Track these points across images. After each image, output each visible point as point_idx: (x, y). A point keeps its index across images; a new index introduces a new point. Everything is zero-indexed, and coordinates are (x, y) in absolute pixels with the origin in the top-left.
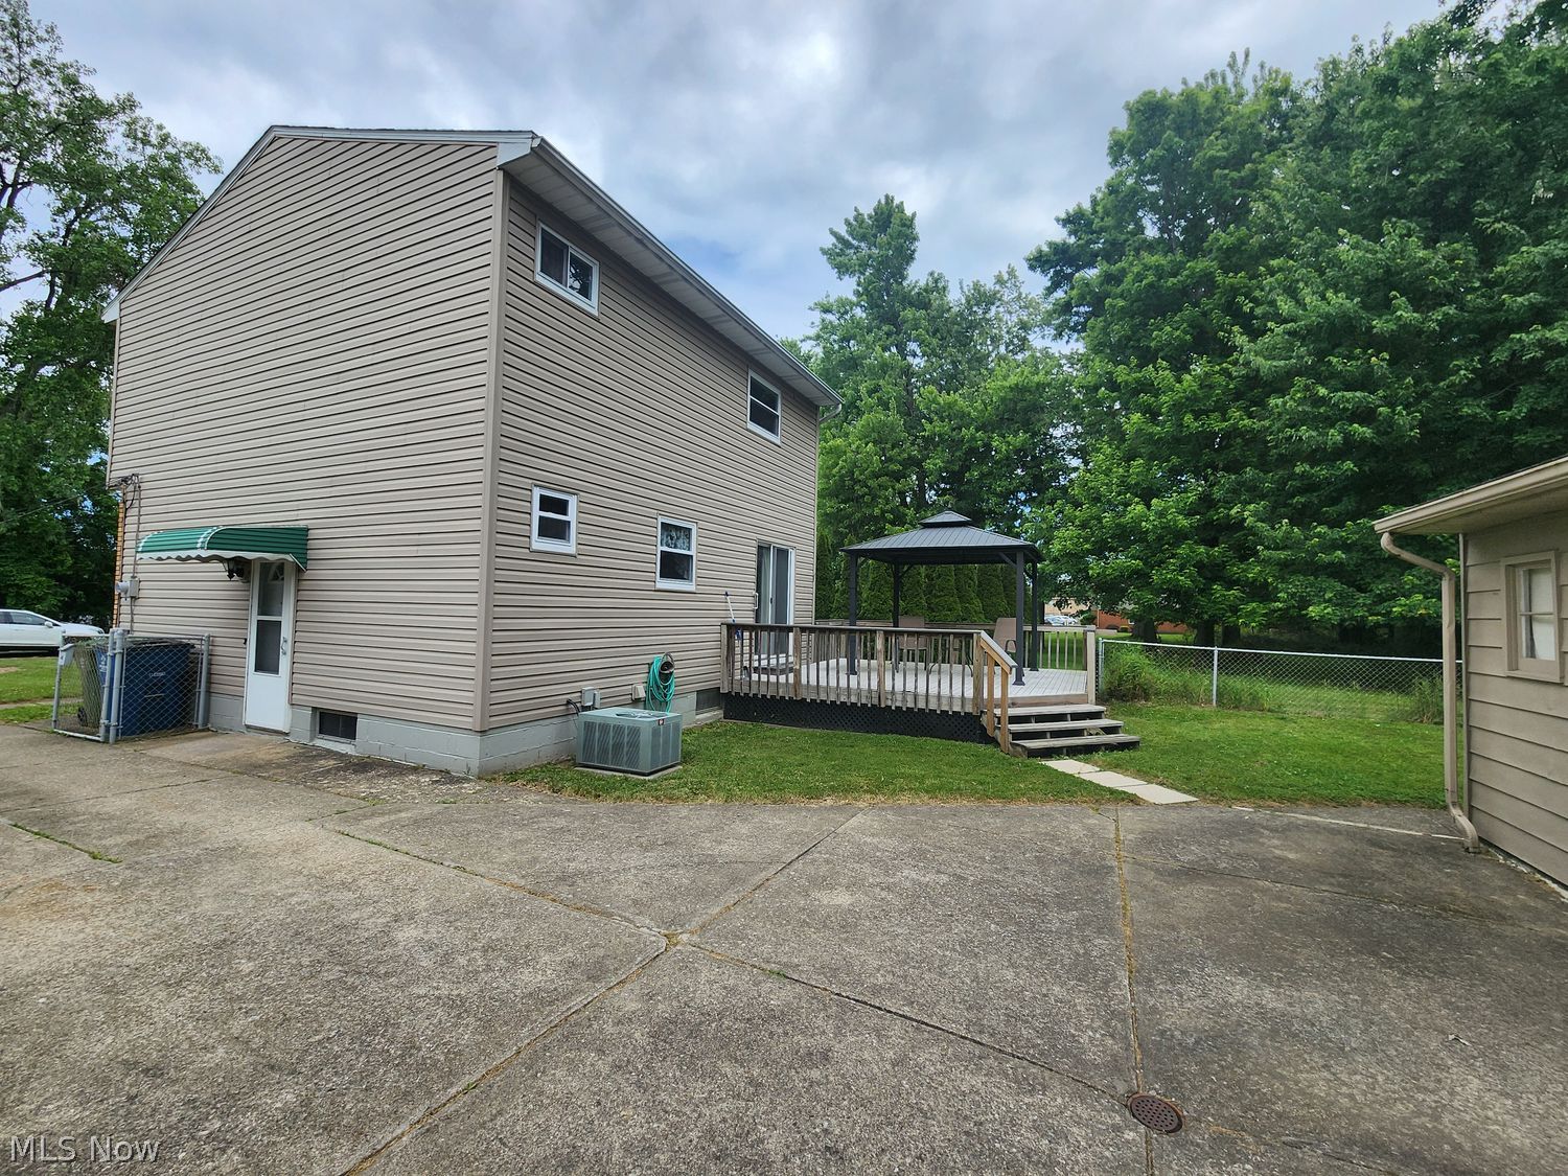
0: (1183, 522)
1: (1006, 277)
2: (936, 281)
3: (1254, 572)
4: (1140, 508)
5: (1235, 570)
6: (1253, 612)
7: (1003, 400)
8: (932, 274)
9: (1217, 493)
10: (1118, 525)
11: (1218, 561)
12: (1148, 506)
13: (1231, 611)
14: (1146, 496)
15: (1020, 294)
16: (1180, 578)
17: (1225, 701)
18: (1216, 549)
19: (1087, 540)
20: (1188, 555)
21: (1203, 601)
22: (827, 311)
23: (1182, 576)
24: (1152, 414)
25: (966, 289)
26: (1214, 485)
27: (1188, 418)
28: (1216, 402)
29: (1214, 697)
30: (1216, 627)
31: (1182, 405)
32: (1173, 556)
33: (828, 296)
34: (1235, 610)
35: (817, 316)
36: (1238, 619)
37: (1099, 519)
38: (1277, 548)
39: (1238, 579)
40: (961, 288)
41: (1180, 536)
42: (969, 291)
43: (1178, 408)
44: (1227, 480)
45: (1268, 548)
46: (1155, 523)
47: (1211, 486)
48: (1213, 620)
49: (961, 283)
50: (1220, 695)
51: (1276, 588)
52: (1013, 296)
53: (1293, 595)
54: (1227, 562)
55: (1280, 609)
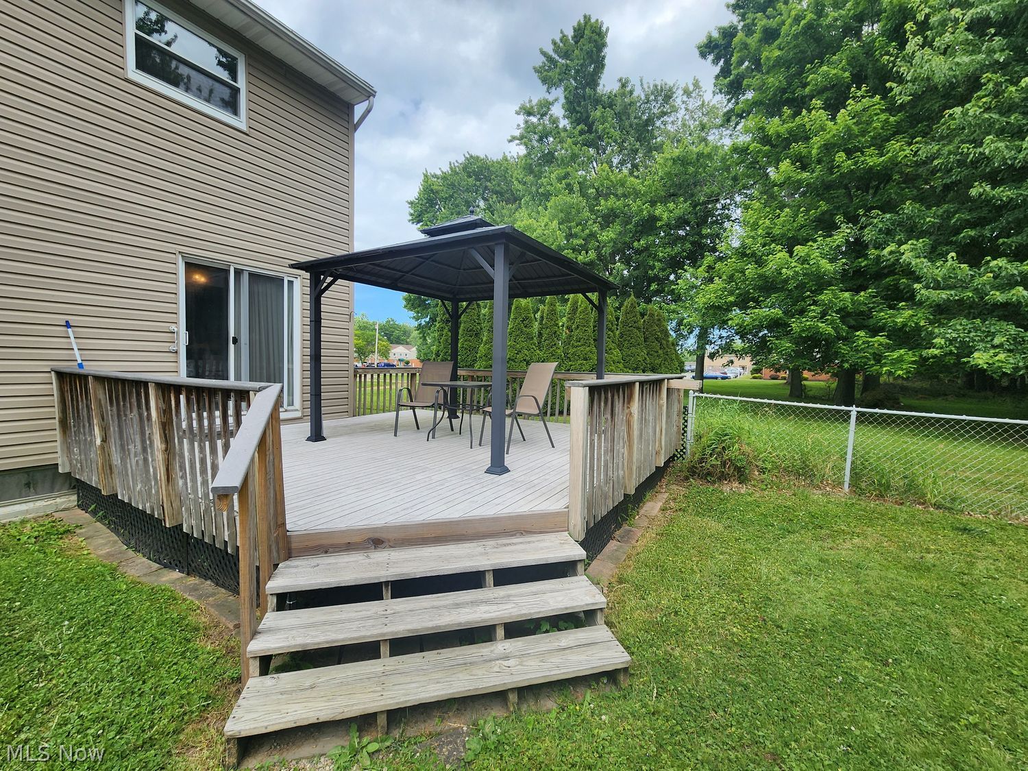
0: (826, 265)
1: (691, 88)
2: (624, 86)
3: (903, 315)
4: (783, 255)
5: (883, 315)
6: (900, 360)
7: (668, 174)
8: (620, 80)
9: (869, 235)
10: (761, 276)
11: (863, 308)
12: (791, 253)
13: (874, 359)
14: (790, 244)
15: (703, 101)
16: (820, 325)
17: (863, 485)
18: (862, 293)
19: (731, 293)
20: (830, 301)
21: (844, 348)
22: (529, 113)
23: (823, 322)
24: (803, 163)
25: (645, 86)
26: (865, 227)
27: (840, 157)
28: (873, 138)
29: (847, 479)
30: (857, 376)
31: (834, 145)
32: (815, 303)
33: (530, 101)
34: (878, 358)
35: (521, 119)
36: (881, 367)
37: (743, 272)
38: (937, 287)
39: (885, 324)
40: (642, 84)
41: (821, 282)
42: (649, 87)
43: (829, 148)
44: (880, 220)
45: (927, 287)
46: (797, 269)
47: (862, 228)
48: (854, 370)
49: (641, 81)
50: (856, 476)
51: (932, 333)
52: (697, 105)
53: (951, 341)
54: (873, 308)
55: (934, 357)
